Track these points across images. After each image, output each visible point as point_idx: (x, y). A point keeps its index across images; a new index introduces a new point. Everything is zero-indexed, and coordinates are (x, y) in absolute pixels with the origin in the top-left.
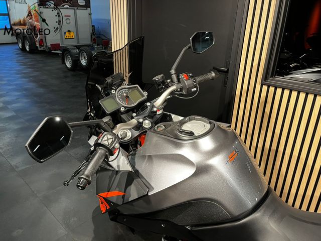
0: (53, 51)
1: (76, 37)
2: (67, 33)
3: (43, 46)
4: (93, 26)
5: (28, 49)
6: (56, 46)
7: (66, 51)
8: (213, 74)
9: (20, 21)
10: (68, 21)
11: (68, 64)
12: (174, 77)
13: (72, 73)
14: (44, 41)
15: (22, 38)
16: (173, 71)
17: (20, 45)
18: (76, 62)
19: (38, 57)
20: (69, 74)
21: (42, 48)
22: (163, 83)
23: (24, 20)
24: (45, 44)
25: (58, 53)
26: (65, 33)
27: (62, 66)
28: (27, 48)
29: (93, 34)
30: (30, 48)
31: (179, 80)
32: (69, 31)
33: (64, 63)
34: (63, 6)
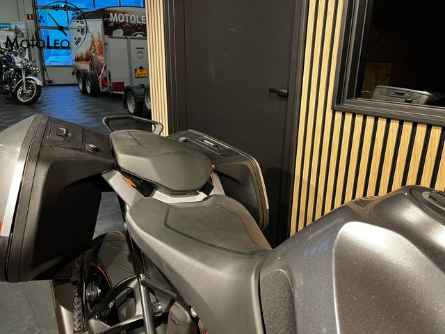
0: (114, 92)
2: (138, 71)
3: (106, 86)
5: (89, 91)
6: (119, 86)
7: (129, 91)
9: (82, 56)
10: (140, 55)
11: (131, 108)
14: (108, 80)
15: (83, 76)
17: (81, 86)
18: (141, 106)
19: (99, 101)
21: (105, 89)
23: (87, 54)
24: (109, 84)
26: (136, 70)
32: (141, 68)
33: (126, 107)
34: (135, 35)
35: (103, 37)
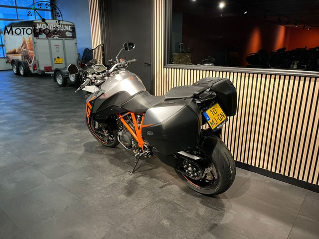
0: (46, 73)
1: (64, 62)
2: (57, 59)
3: (36, 70)
4: (79, 54)
6: (48, 69)
7: (57, 71)
8: (135, 60)
9: (15, 50)
10: (58, 49)
11: (60, 81)
12: (117, 60)
13: (63, 88)
14: (37, 65)
15: (17, 64)
16: (116, 58)
17: (15, 71)
18: (66, 79)
19: (33, 79)
20: (61, 89)
21: (35, 72)
22: (113, 62)
23: (19, 50)
24: (38, 68)
25: (50, 74)
26: (55, 59)
27: (54, 84)
28: (22, 72)
29: (79, 60)
30: (24, 73)
31: (119, 61)
32: (58, 57)
33: (56, 81)
34: (53, 37)
35: (33, 39)
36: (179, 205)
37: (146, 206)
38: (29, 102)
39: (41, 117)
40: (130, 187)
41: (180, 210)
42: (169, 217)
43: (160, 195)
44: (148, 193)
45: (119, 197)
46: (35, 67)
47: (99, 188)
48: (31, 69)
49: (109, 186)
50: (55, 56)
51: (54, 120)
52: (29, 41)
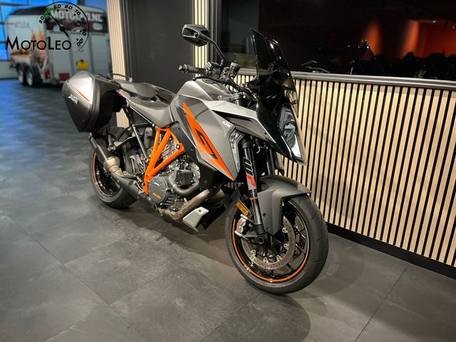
0: (61, 82)
2: (80, 64)
3: (49, 78)
5: (30, 83)
14: (51, 71)
15: (23, 69)
21: (48, 81)
24: (51, 76)
26: (77, 63)
30: (33, 82)
32: (82, 61)
34: (75, 30)
35: (45, 32)
36: (205, 277)
37: (157, 278)
38: (29, 122)
39: (40, 144)
40: (141, 248)
41: (205, 285)
42: (186, 295)
43: (182, 263)
44: (165, 259)
45: (120, 263)
46: (47, 73)
47: (94, 249)
48: (43, 76)
49: (110, 246)
50: (76, 59)
51: (56, 149)
52: (40, 35)
